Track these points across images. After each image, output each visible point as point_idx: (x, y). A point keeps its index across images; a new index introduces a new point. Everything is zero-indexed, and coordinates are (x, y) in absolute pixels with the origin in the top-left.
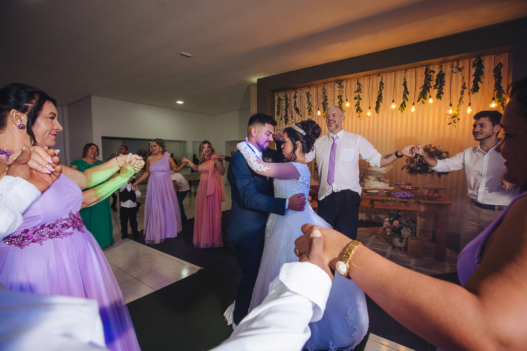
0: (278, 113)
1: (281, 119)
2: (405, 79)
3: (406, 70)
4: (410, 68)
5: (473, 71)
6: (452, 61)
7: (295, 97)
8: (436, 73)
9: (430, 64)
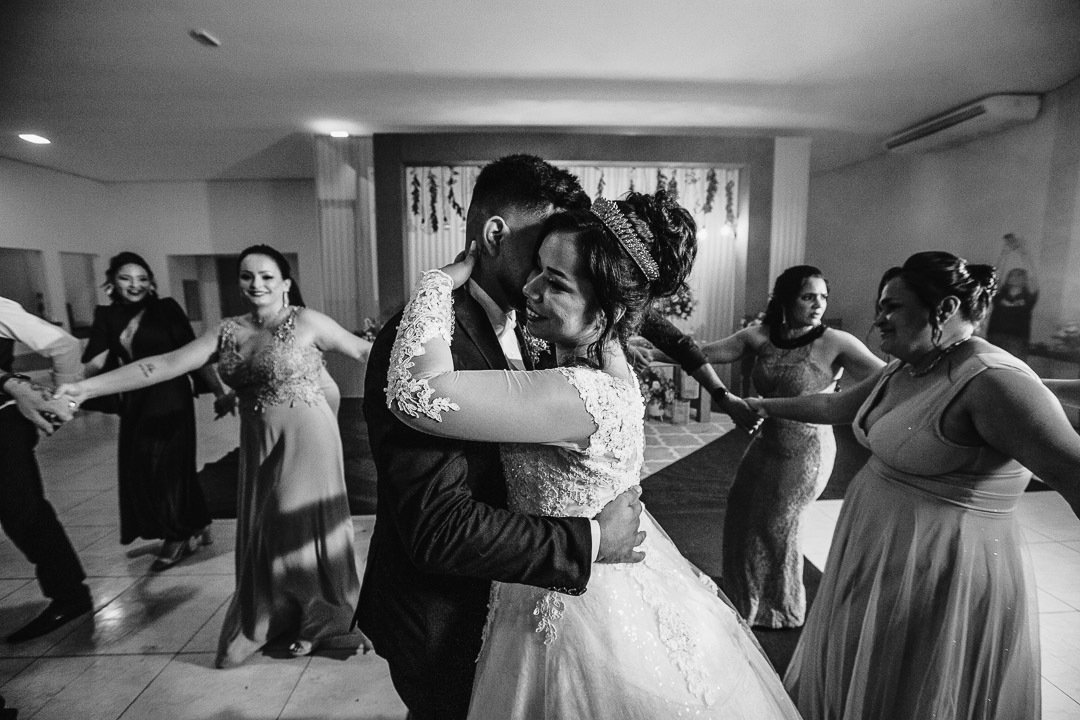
0: (415, 208)
1: (423, 221)
2: (632, 181)
3: (634, 168)
4: (639, 167)
5: (706, 185)
6: (687, 168)
7: (451, 182)
8: (670, 179)
9: (662, 167)
